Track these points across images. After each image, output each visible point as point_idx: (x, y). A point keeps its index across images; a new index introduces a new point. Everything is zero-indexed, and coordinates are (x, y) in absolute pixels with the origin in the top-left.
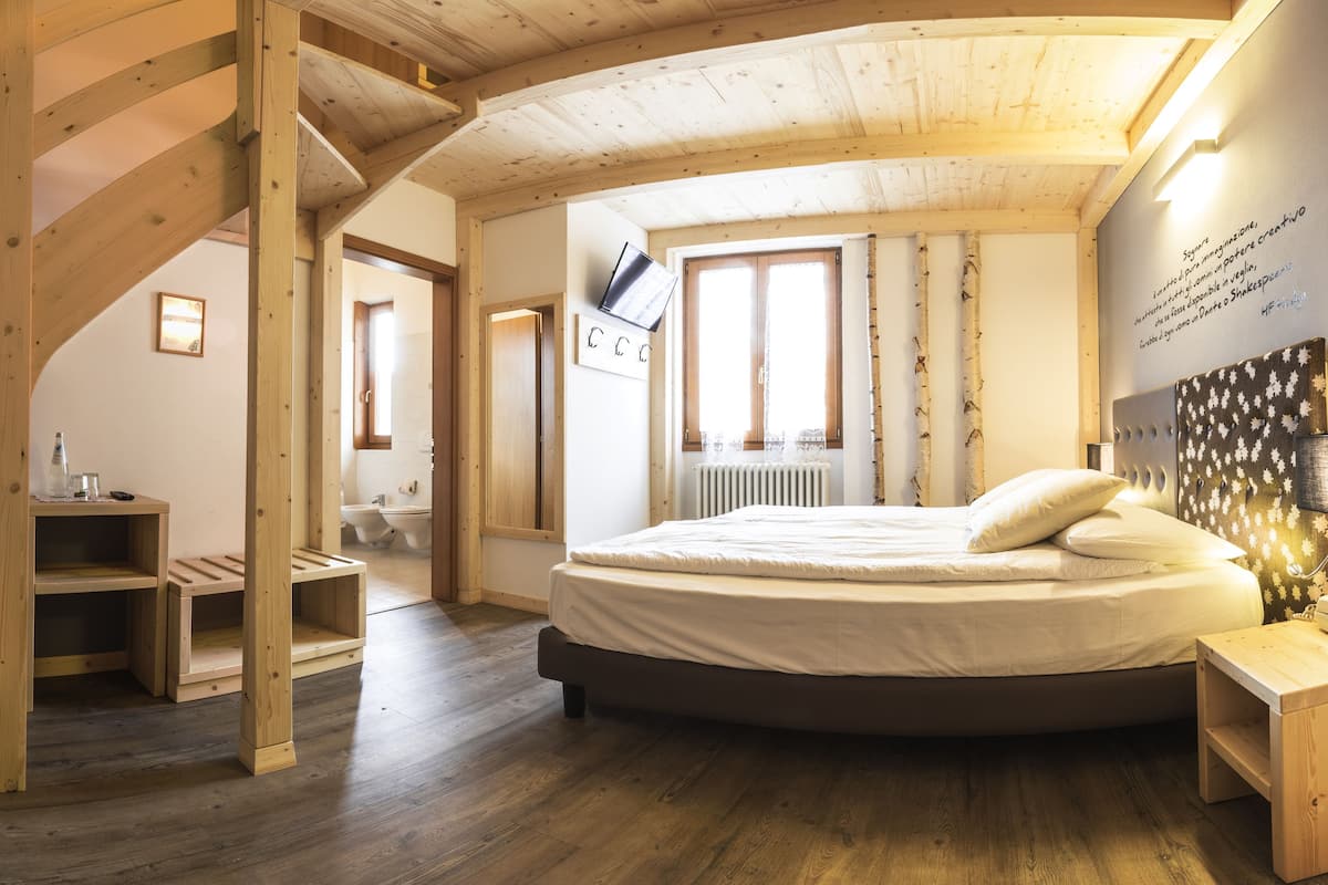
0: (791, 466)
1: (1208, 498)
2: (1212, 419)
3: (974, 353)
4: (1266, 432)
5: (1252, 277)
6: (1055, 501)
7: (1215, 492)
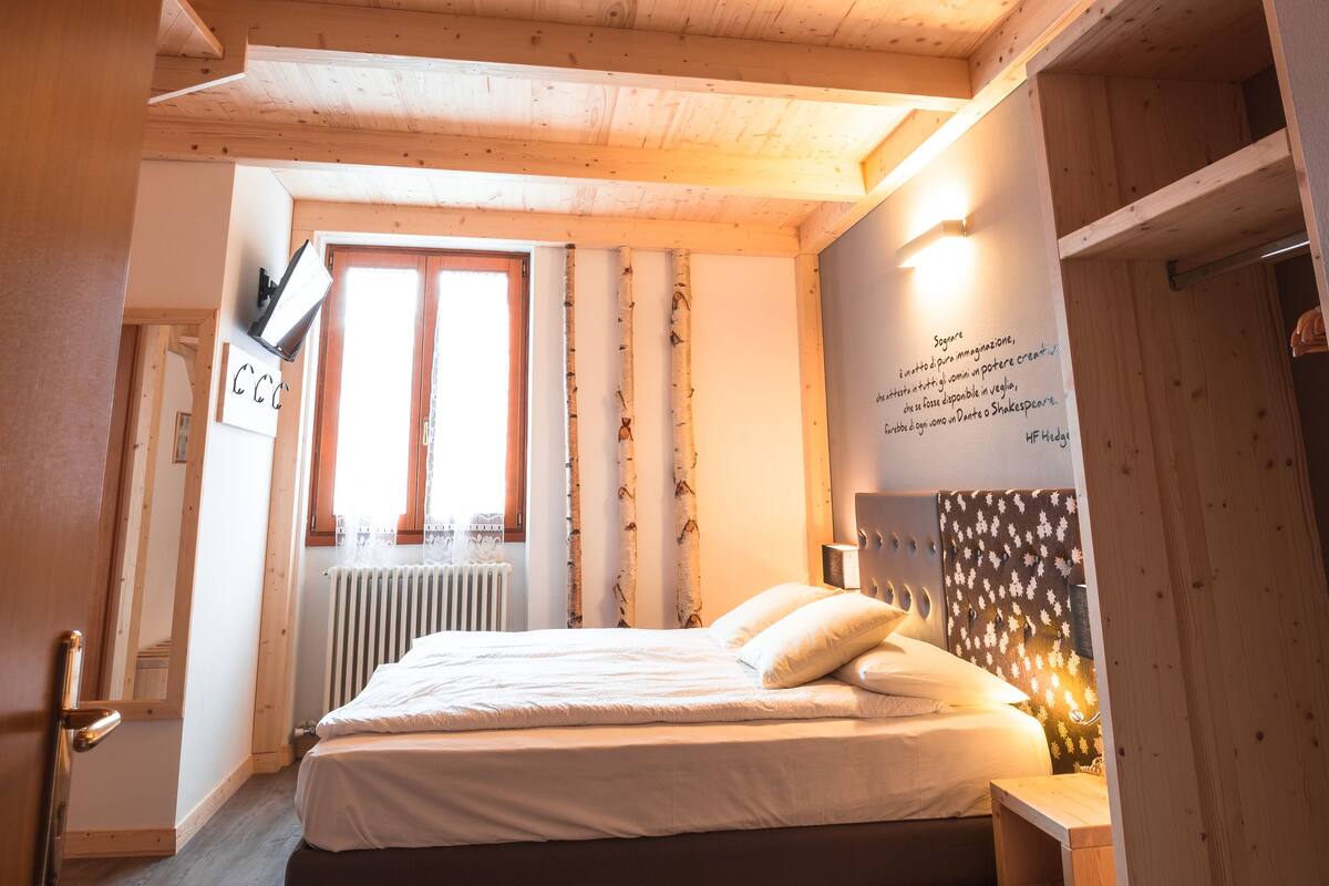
1: (982, 633)
2: (982, 545)
4: (1041, 571)
6: (840, 632)
7: (990, 628)
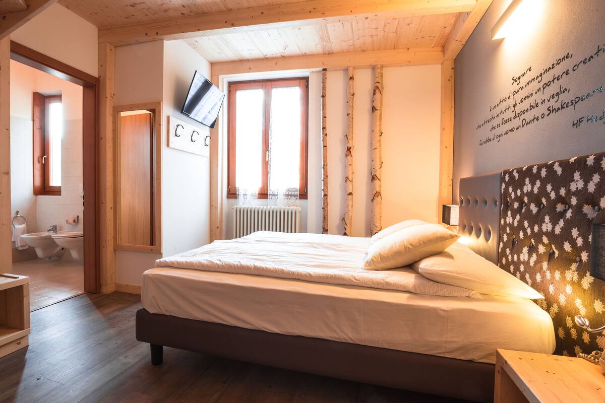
0: (281, 209)
1: (519, 252)
2: (526, 200)
3: (378, 145)
4: (569, 214)
5: (565, 98)
7: (525, 250)
